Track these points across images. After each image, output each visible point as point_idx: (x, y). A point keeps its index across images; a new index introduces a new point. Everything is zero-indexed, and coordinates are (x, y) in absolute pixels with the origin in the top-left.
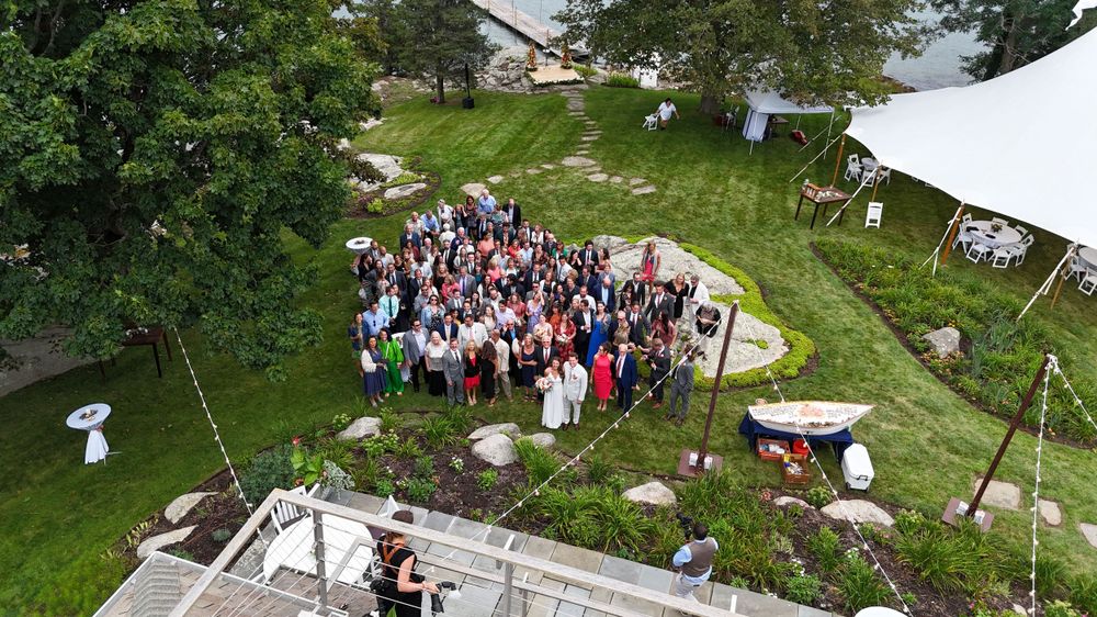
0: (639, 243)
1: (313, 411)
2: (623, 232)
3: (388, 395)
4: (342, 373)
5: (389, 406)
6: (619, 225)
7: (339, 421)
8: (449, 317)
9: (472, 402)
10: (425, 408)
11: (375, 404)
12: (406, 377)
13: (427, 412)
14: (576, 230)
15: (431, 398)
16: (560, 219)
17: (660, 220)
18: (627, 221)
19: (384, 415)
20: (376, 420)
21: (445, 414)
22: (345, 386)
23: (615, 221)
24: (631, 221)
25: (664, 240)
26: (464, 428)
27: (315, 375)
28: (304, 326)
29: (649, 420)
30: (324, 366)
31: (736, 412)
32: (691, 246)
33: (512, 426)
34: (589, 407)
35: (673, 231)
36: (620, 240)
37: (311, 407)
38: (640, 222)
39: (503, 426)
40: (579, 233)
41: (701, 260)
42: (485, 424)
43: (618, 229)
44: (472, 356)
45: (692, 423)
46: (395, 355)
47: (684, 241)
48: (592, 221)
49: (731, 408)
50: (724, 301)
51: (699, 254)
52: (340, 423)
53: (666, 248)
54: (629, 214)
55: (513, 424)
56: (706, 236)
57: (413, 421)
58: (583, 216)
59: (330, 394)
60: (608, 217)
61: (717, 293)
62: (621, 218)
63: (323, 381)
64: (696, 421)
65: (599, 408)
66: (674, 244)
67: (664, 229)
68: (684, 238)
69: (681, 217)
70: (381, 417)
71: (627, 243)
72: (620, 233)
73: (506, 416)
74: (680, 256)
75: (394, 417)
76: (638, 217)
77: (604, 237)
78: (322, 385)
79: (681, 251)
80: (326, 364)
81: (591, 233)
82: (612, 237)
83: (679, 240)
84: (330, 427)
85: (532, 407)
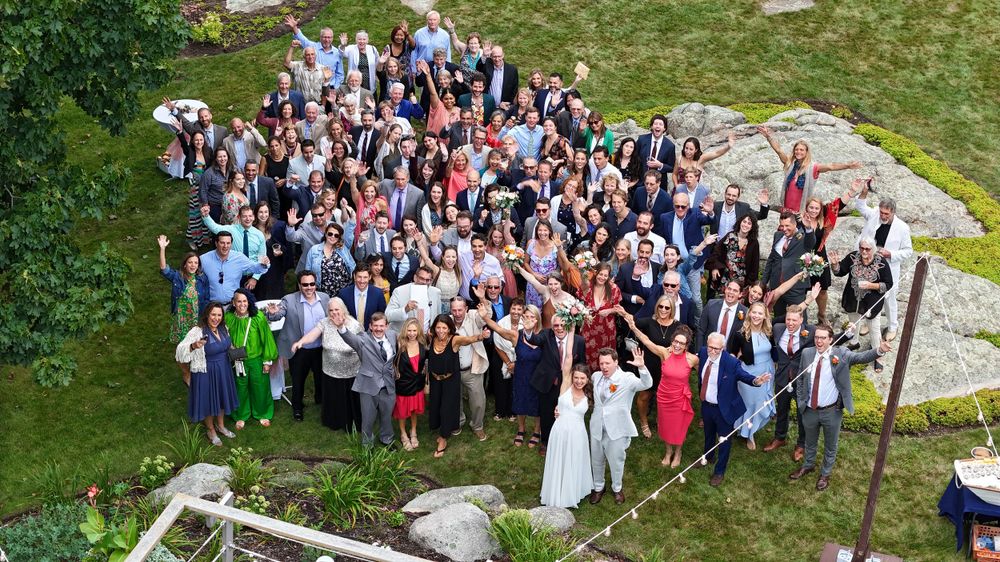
0: (772, 122)
1: (98, 449)
2: (739, 97)
3: (241, 424)
4: (151, 377)
5: (245, 445)
6: (729, 80)
7: (152, 469)
8: (364, 274)
9: (410, 443)
10: (316, 452)
11: (216, 440)
12: (278, 390)
13: (321, 460)
14: (637, 91)
15: (327, 434)
16: (603, 64)
17: (819, 71)
18: (748, 72)
19: (239, 462)
20: (224, 471)
21: (358, 463)
22: (159, 405)
23: (723, 71)
24: (755, 73)
25: (822, 116)
26: (394, 490)
27: (98, 381)
28: (98, 283)
29: (764, 486)
30: (115, 364)
31: (938, 475)
32: (879, 132)
33: (489, 490)
34: (645, 460)
35: (845, 96)
36: (728, 113)
37: (94, 440)
38: (775, 75)
39: (471, 491)
40: (644, 96)
41: (899, 161)
42: (434, 485)
43: (727, 89)
44: (413, 351)
45: (849, 494)
46: (262, 345)
47: (867, 121)
48: (672, 70)
49: (933, 470)
50: (939, 250)
51: (896, 148)
52: (155, 472)
53: (825, 135)
54: (754, 58)
55: (491, 488)
56: (913, 109)
57: (295, 476)
58: (653, 60)
59: (129, 418)
60: (706, 62)
61: (926, 233)
62: (735, 65)
63: (115, 392)
64: (856, 491)
65: (666, 462)
66: (844, 126)
67: (827, 93)
68: (867, 113)
69: (863, 67)
70: (231, 464)
71: (744, 121)
72: (726, 98)
73: (478, 472)
74: (854, 152)
75: (257, 465)
76: (772, 63)
77: (696, 107)
78: (113, 401)
79: (857, 142)
80: (118, 359)
81: (668, 96)
82: (711, 108)
83: (857, 117)
84: (135, 480)
85: (529, 458)
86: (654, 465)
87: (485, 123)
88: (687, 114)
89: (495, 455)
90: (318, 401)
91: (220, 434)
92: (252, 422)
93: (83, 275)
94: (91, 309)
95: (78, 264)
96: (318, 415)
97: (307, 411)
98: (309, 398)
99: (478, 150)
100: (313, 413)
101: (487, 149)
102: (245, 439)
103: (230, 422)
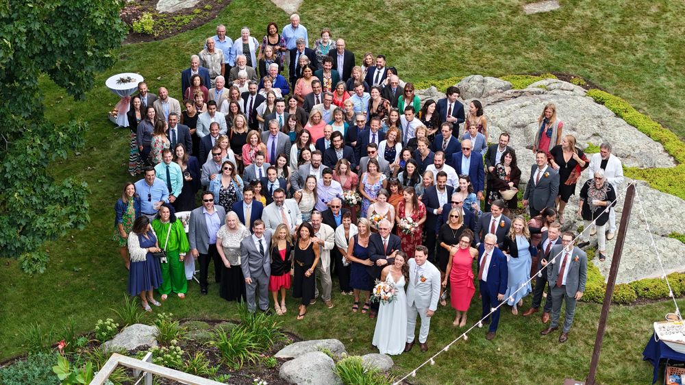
0: (530, 88)
1: (67, 314)
2: (508, 71)
3: (165, 296)
4: (103, 265)
5: (167, 311)
6: (501, 59)
7: (103, 328)
8: (250, 192)
9: (281, 310)
10: (216, 316)
11: (148, 307)
12: (190, 273)
13: (219, 322)
14: (437, 67)
15: (223, 303)
16: (414, 48)
17: (562, 53)
18: (514, 54)
19: (163, 323)
20: (153, 329)
21: (245, 324)
22: (109, 283)
23: (497, 53)
24: (519, 54)
25: (565, 84)
26: (269, 343)
27: (67, 267)
28: (66, 202)
29: (523, 339)
30: (78, 255)
31: (643, 332)
32: (604, 95)
33: (335, 343)
34: (442, 321)
35: (580, 70)
36: (500, 82)
37: (64, 308)
38: (533, 55)
39: (322, 343)
40: (442, 70)
41: (617, 115)
42: (297, 339)
43: (499, 66)
44: (282, 246)
45: (581, 345)
46: (179, 241)
47: (596, 87)
48: (461, 52)
49: (639, 328)
50: (644, 177)
51: (615, 106)
52: (105, 330)
53: (566, 97)
54: (518, 44)
55: (336, 341)
56: (627, 79)
57: (201, 332)
58: (449, 45)
59: (89, 292)
60: (485, 47)
61: (635, 165)
62: (505, 49)
63: (79, 274)
64: (587, 343)
65: (456, 323)
66: (580, 91)
67: (568, 68)
68: (595, 82)
69: (593, 50)
70: (158, 324)
71: (511, 87)
72: (499, 72)
73: (327, 330)
74: (586, 109)
75: (175, 325)
76: (530, 48)
77: (478, 78)
78: (77, 281)
79: (589, 102)
80: (81, 252)
81: (459, 70)
82: (488, 79)
83: (588, 85)
84: (92, 335)
85: (363, 320)
86: (448, 325)
87: (332, 90)
88: (472, 83)
89: (339, 318)
90: (217, 282)
91: (150, 304)
92: (172, 295)
93: (56, 197)
94: (61, 220)
95: (52, 189)
96: (217, 291)
97: (210, 288)
98: (211, 279)
99: (327, 108)
100: (214, 289)
101: (333, 107)
102: (167, 306)
103: (157, 295)
